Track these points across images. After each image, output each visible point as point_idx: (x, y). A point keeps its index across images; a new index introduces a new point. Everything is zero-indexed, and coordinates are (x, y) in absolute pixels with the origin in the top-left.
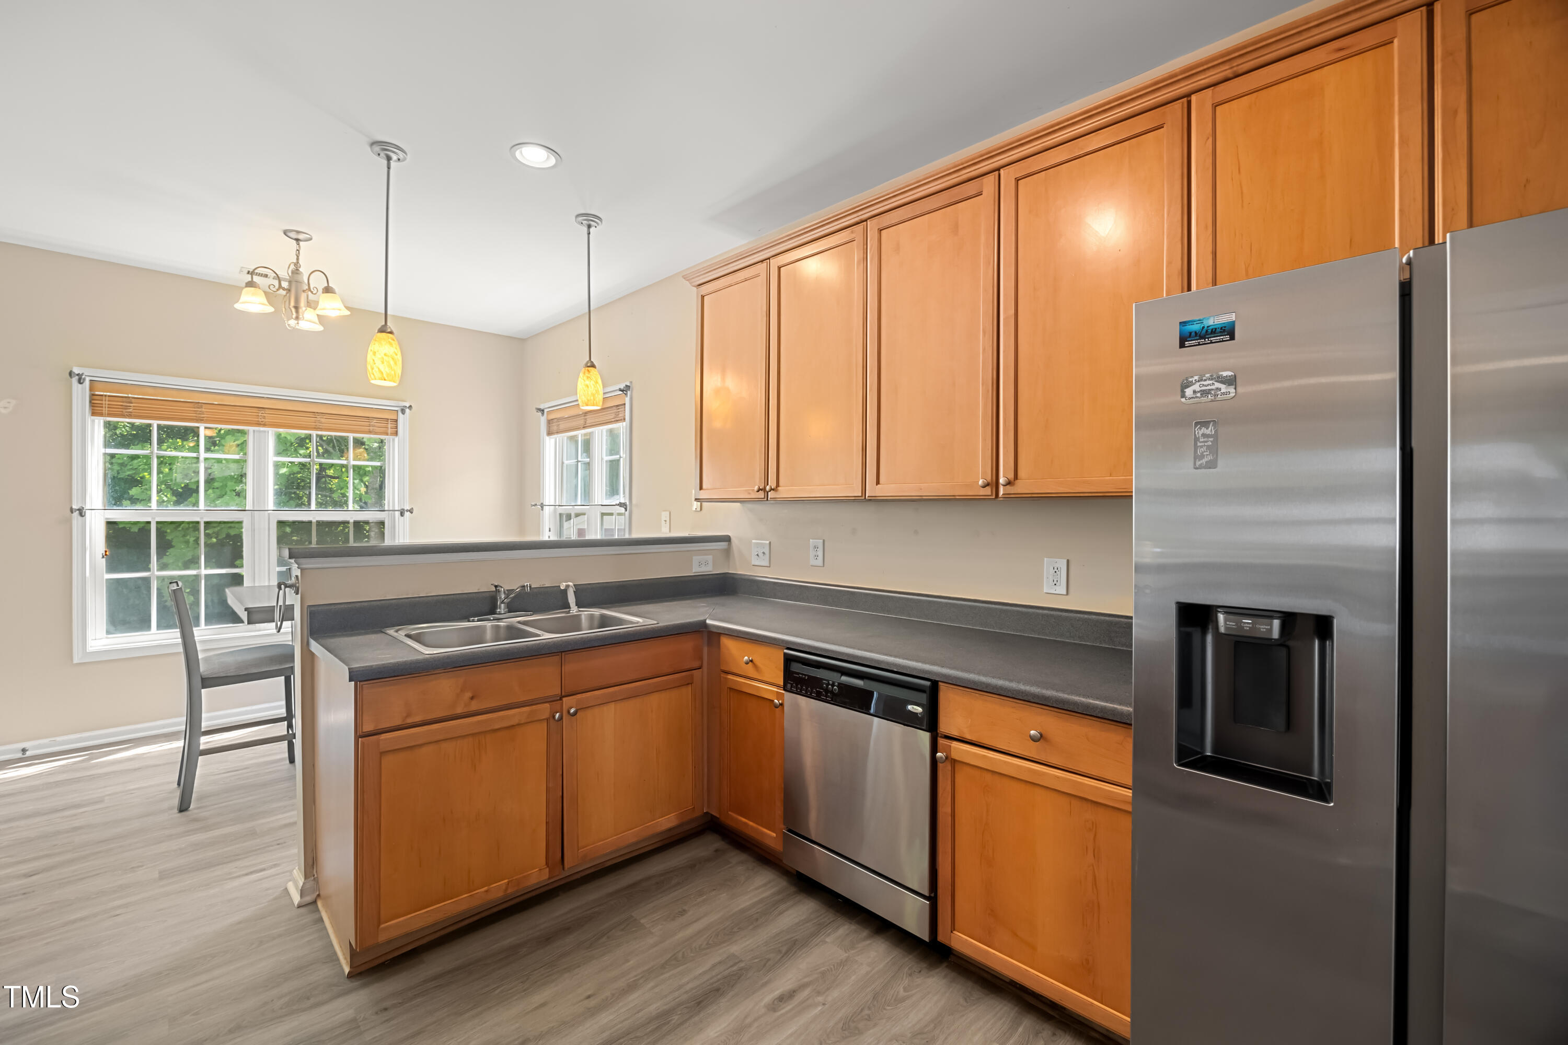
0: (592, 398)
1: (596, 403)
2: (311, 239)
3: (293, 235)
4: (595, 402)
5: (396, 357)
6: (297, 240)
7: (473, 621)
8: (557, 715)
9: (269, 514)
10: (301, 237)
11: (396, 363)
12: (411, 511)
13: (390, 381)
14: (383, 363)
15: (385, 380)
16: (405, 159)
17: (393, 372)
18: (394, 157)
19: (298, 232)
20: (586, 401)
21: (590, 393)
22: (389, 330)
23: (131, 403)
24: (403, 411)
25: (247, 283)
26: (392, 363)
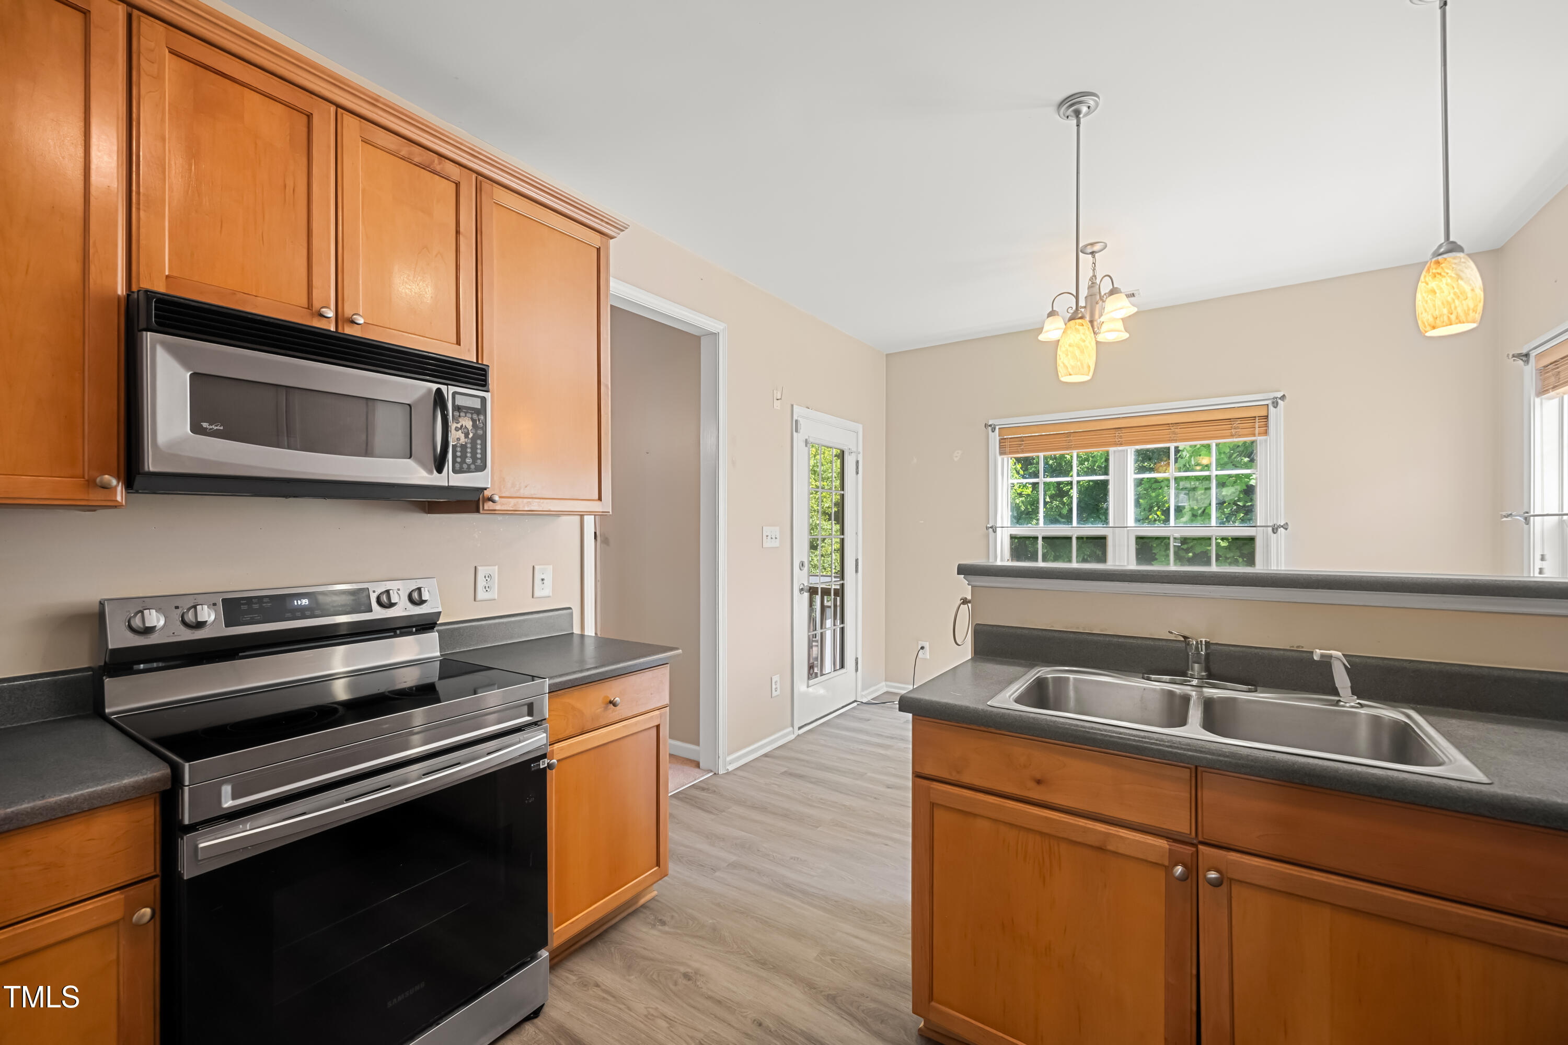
0: (1445, 311)
1: (1457, 318)
2: (1106, 247)
3: (1089, 250)
4: (1453, 317)
5: (1083, 344)
6: (1093, 253)
7: (1149, 679)
8: (1179, 870)
9: (1128, 530)
10: (1096, 248)
11: (1082, 352)
12: (1285, 527)
13: (1076, 374)
14: (1067, 355)
15: (1070, 375)
16: (1097, 104)
17: (1079, 363)
18: (1084, 109)
19: (1092, 244)
20: (1431, 319)
21: (1438, 303)
22: (1080, 315)
23: (1023, 441)
24: (1275, 405)
25: (1048, 314)
26: (1077, 352)
